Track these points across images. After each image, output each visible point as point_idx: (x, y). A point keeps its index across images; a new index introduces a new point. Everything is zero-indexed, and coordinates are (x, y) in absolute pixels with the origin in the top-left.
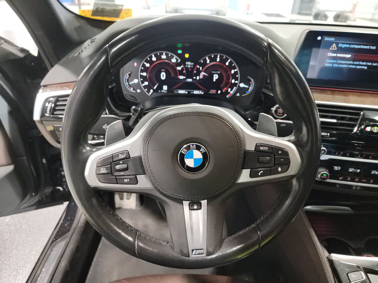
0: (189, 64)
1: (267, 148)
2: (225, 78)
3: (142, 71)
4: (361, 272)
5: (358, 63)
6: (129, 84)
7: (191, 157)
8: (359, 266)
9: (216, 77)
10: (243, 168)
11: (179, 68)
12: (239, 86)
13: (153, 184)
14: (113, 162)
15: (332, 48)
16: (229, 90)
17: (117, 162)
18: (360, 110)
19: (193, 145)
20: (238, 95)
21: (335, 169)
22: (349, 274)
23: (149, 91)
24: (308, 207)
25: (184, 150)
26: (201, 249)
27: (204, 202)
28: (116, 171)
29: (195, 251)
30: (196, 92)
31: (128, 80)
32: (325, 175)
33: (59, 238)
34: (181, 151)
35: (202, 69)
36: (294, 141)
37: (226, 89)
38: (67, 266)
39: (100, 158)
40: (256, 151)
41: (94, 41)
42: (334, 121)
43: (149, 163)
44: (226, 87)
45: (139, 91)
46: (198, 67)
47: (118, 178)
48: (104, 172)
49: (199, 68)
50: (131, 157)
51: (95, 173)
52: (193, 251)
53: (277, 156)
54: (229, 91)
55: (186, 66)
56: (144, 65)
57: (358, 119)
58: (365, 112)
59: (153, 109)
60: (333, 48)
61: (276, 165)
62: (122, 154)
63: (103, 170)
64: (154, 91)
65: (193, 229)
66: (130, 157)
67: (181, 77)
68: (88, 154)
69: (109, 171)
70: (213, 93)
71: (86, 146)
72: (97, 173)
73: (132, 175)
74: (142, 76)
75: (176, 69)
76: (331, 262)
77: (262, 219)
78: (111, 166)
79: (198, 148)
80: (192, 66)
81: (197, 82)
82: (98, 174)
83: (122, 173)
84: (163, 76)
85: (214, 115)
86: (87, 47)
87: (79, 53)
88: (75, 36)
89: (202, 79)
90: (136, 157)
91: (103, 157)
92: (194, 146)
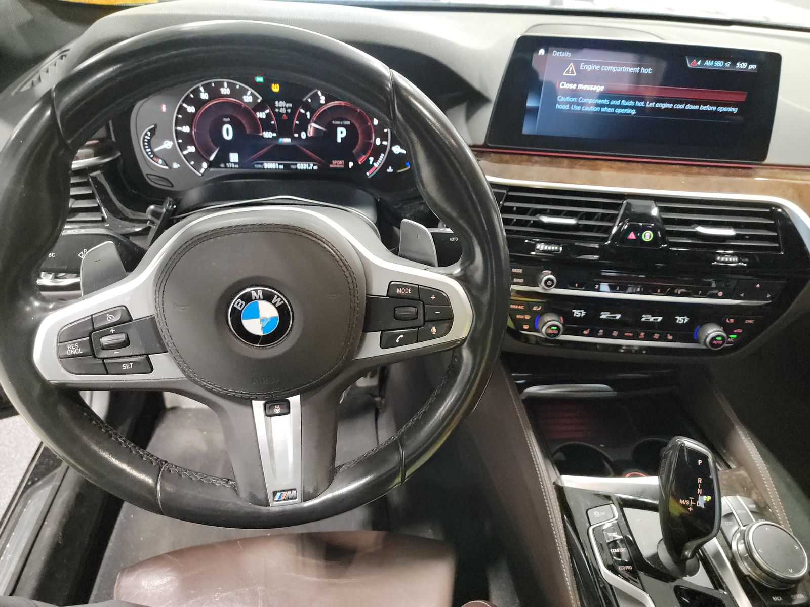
0: (282, 106)
1: (409, 291)
2: (360, 136)
3: (178, 123)
4: (613, 506)
5: (617, 103)
6: (152, 151)
7: (255, 315)
8: (608, 494)
9: (341, 133)
10: (366, 330)
11: (261, 115)
12: (391, 151)
13: (184, 371)
14: (94, 330)
15: (568, 72)
16: (371, 159)
17: (105, 330)
18: (620, 199)
19: (255, 292)
20: (390, 170)
21: (575, 315)
22: (589, 512)
23: (198, 167)
24: (533, 390)
25: (239, 303)
26: (291, 490)
27: (295, 400)
28: (103, 349)
29: (279, 494)
30: (302, 166)
31: (149, 141)
32: (555, 328)
33: (39, 480)
34: (233, 305)
35: (311, 116)
36: (459, 275)
37: (364, 157)
38: (56, 535)
39: (66, 324)
40: (390, 297)
41: (65, 56)
42: (572, 221)
43: (168, 329)
44: (365, 154)
45: (176, 166)
46: (302, 111)
47: (108, 363)
48: (74, 352)
49: (305, 115)
50: (133, 319)
51: (55, 356)
52: (275, 493)
53: (428, 306)
54: (371, 163)
55: (277, 110)
56: (181, 110)
57: (617, 215)
58: (630, 201)
59: (196, 210)
60: (570, 72)
61: (427, 321)
62: (113, 313)
63: (74, 349)
64: (211, 165)
65: (275, 454)
66: (131, 318)
67: (268, 135)
68: (37, 316)
69: (87, 349)
70: (338, 166)
71: (32, 299)
72: (59, 356)
73: (140, 355)
74: (179, 134)
75: (254, 118)
76: (560, 491)
77: (410, 424)
78: (90, 339)
79: (268, 298)
80: (289, 111)
81: (302, 145)
82: (63, 358)
83: (116, 352)
84: (228, 133)
85: (296, 230)
86: (51, 68)
87: (33, 84)
88: (21, 46)
89: (311, 137)
90: (144, 319)
91: (71, 321)
92: (260, 293)
